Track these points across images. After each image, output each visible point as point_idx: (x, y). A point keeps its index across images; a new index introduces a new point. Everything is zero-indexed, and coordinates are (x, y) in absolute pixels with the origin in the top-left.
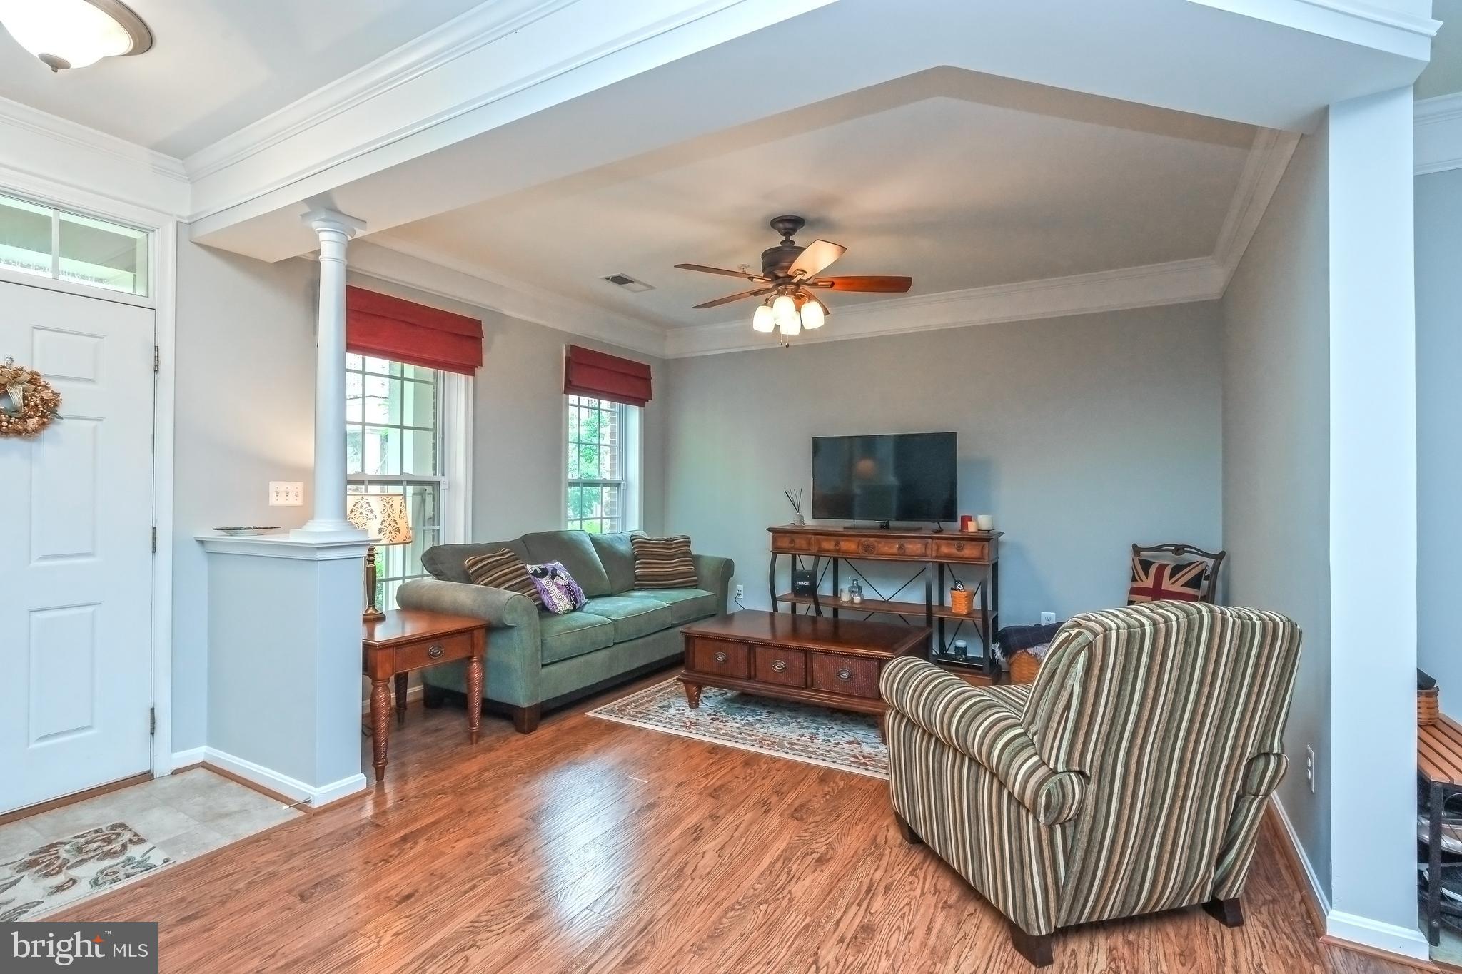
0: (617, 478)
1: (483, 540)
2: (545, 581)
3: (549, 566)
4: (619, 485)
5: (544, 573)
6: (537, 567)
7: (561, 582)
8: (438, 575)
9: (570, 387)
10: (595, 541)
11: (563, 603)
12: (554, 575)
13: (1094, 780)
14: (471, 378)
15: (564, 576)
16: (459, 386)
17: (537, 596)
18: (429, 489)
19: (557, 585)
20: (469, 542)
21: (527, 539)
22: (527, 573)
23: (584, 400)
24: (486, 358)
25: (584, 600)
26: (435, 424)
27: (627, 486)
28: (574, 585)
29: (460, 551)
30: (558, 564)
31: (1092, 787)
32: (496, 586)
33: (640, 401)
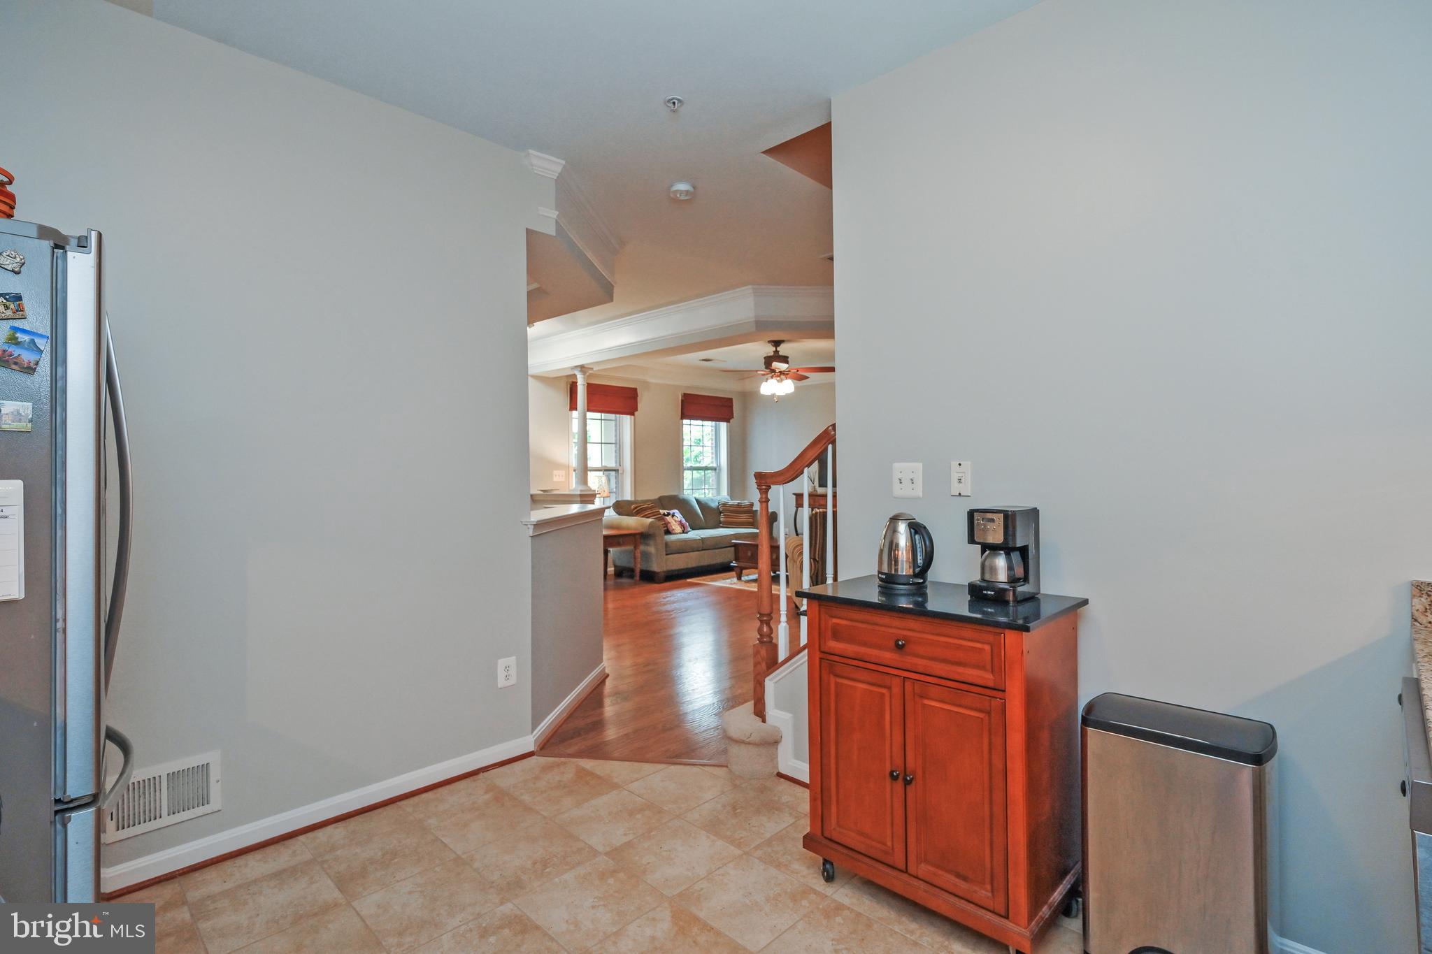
0: (715, 465)
1: (640, 498)
2: (669, 518)
3: (671, 512)
4: (715, 469)
5: (669, 514)
6: (666, 512)
7: (676, 519)
8: (619, 513)
9: (684, 416)
10: (698, 501)
11: (678, 529)
12: (673, 516)
13: (820, 562)
14: (633, 417)
15: (679, 516)
16: (627, 420)
17: (667, 524)
18: (613, 473)
19: (676, 521)
20: (633, 499)
21: (661, 499)
22: (660, 514)
23: (694, 422)
24: (640, 406)
25: (689, 529)
26: (616, 440)
27: (720, 470)
28: (684, 521)
29: (629, 503)
30: (676, 511)
31: (820, 565)
32: (647, 518)
33: (727, 420)
